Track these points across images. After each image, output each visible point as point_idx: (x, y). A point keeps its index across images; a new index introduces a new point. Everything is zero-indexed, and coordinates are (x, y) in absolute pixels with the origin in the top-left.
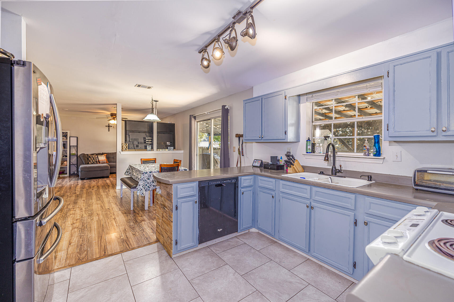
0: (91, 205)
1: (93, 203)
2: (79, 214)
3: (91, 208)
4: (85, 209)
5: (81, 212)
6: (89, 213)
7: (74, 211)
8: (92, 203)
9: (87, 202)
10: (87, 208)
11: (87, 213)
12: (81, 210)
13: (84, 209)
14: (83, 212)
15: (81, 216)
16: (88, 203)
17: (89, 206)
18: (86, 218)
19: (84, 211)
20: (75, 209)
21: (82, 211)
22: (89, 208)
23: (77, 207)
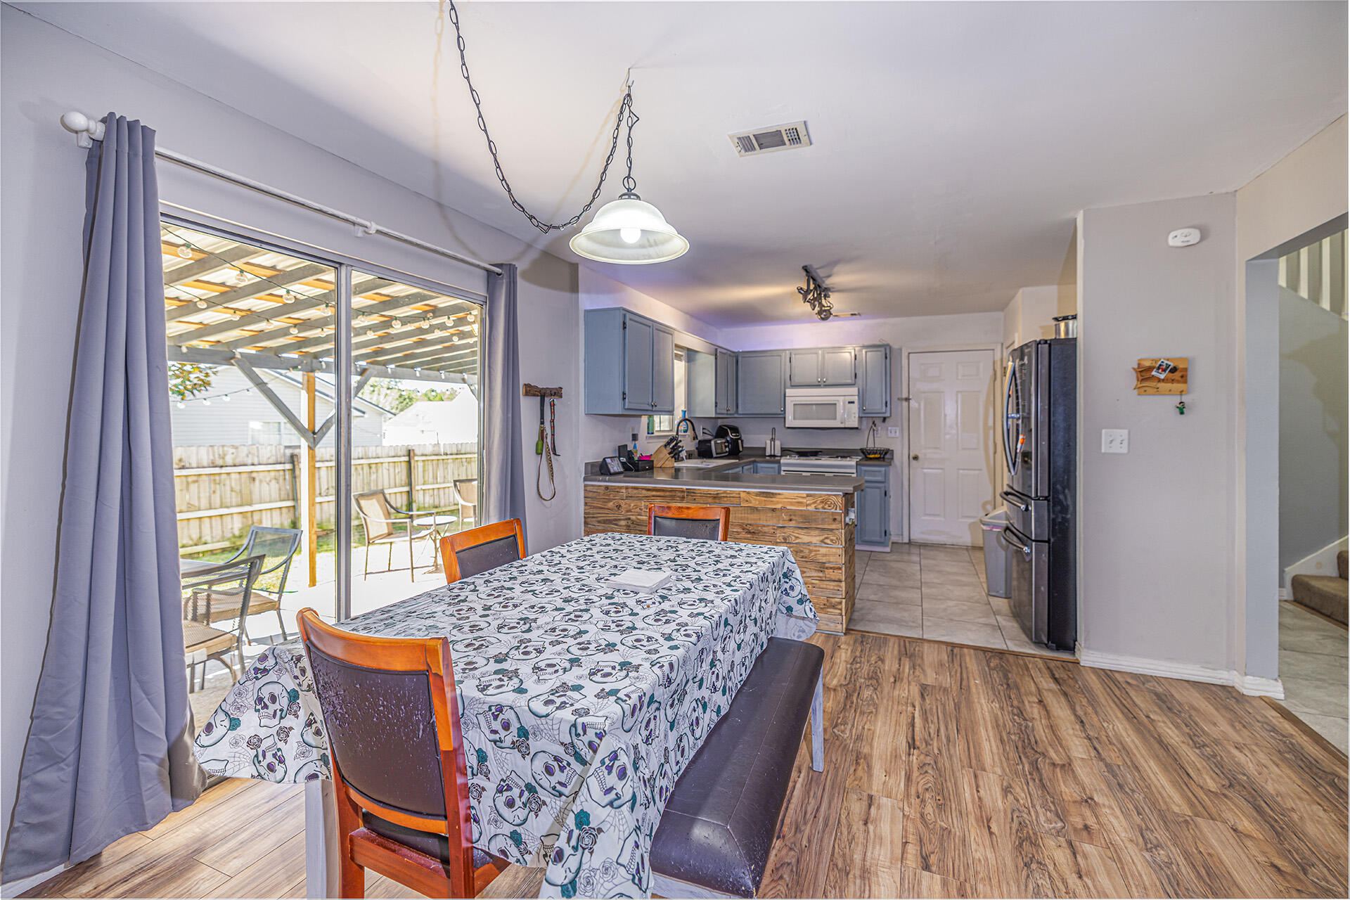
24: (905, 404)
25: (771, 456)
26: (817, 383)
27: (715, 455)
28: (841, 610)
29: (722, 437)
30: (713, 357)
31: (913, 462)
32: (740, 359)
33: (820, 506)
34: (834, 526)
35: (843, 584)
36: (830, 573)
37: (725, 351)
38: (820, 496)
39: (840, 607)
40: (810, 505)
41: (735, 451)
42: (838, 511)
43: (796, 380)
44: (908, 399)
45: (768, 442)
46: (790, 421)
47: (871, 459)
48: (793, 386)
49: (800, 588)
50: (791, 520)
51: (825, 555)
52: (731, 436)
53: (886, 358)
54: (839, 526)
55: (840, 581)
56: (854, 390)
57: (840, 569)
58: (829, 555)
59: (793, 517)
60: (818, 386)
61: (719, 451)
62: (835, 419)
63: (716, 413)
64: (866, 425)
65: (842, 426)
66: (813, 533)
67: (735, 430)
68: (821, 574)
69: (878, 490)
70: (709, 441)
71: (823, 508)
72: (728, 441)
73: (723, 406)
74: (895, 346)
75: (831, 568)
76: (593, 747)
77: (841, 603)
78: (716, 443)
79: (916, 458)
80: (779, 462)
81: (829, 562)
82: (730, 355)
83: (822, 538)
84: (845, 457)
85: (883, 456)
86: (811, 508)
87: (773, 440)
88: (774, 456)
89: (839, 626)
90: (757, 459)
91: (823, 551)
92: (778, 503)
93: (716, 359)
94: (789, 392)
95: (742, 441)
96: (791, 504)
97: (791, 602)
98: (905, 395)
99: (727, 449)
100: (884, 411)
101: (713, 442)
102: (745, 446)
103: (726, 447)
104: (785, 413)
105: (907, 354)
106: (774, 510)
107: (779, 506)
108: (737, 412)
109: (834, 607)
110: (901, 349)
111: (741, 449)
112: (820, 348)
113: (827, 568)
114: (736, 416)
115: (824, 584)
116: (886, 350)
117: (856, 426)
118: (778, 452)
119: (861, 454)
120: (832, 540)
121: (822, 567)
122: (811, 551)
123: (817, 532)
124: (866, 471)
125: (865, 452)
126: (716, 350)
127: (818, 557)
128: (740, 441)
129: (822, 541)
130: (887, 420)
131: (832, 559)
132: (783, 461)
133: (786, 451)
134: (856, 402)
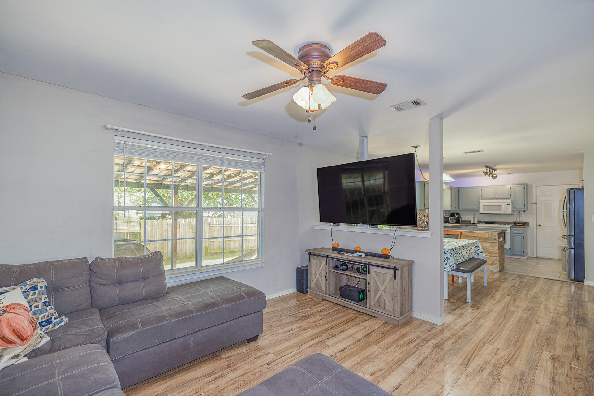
0: (528, 308)
1: (524, 310)
2: (550, 303)
3: (531, 305)
4: (540, 307)
5: (547, 305)
6: (537, 300)
7: (557, 310)
8: (524, 312)
9: (531, 316)
10: (537, 307)
11: (540, 301)
12: (547, 307)
13: (542, 307)
14: (544, 303)
15: (548, 300)
16: (531, 314)
17: (532, 308)
18: (543, 296)
19: (542, 304)
20: (556, 311)
21: (545, 305)
22: (534, 306)
23: (553, 314)
24: (534, 205)
25: (473, 223)
26: (493, 198)
27: (450, 222)
28: (497, 265)
29: (453, 217)
30: (450, 190)
31: (538, 227)
32: (460, 190)
33: (490, 236)
34: (495, 241)
35: (498, 258)
36: (493, 255)
37: (454, 188)
38: (490, 233)
39: (497, 264)
40: (486, 235)
41: (458, 221)
42: (496, 237)
43: (484, 197)
44: (536, 204)
45: (472, 219)
46: (481, 211)
47: (518, 225)
48: (483, 199)
49: (481, 250)
50: (480, 239)
51: (491, 250)
52: (457, 216)
53: (524, 189)
54: (496, 241)
55: (497, 257)
56: (510, 201)
57: (497, 253)
58: (493, 249)
59: (481, 239)
60: (494, 199)
61: (452, 221)
62: (501, 210)
63: (451, 209)
64: (516, 213)
65: (504, 213)
66: (487, 243)
67: (458, 214)
68: (490, 255)
69: (520, 236)
70: (448, 218)
71: (491, 236)
72: (455, 218)
73: (453, 206)
74: (529, 183)
75: (494, 253)
76: (447, 251)
77: (497, 263)
78: (451, 219)
79: (540, 226)
80: (476, 226)
81: (493, 251)
82: (456, 189)
83: (490, 245)
84: (506, 224)
85: (524, 224)
86: (487, 236)
87: (474, 218)
88: (475, 224)
89: (497, 270)
90: (467, 224)
91: (491, 248)
92: (476, 235)
93: (451, 190)
94: (481, 201)
95: (461, 218)
96: (480, 235)
97: (479, 252)
98: (534, 202)
99: (455, 221)
100: (523, 208)
101: (450, 218)
102: (462, 220)
103: (455, 220)
104: (479, 209)
105: (535, 187)
106: (474, 237)
107: (476, 236)
108: (459, 208)
109: (495, 264)
110: (532, 185)
111: (460, 221)
112: (495, 186)
113: (492, 253)
114: (459, 209)
115: (491, 258)
116: (524, 186)
117: (510, 213)
118: (476, 222)
119: (513, 223)
120: (494, 245)
121: (491, 253)
122: (487, 248)
123: (489, 243)
124: (514, 229)
125: (515, 223)
126: (451, 188)
127: (489, 250)
128: (460, 218)
129: (491, 246)
130: (526, 212)
131: (494, 251)
132: (478, 225)
133: (479, 222)
134: (511, 205)
